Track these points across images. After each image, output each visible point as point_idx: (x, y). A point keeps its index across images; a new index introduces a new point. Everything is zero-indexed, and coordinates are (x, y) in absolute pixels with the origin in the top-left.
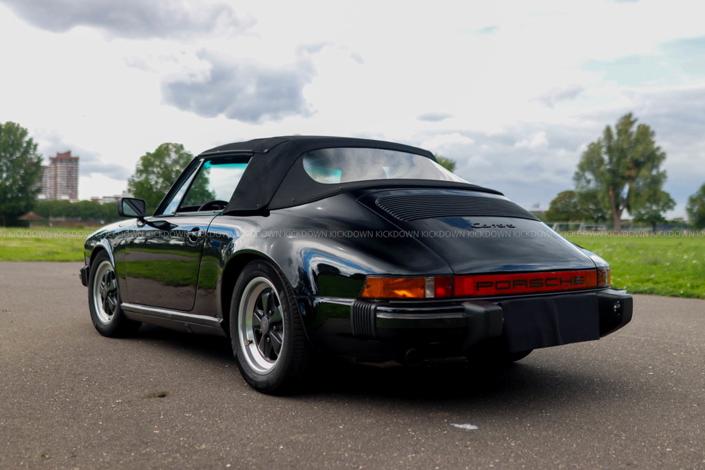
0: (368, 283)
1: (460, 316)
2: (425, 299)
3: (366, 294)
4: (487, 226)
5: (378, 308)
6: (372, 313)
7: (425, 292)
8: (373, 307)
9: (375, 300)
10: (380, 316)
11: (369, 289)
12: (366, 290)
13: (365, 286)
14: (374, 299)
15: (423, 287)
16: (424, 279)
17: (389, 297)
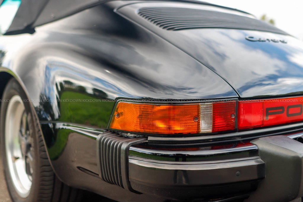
0: (120, 111)
1: (251, 162)
2: (198, 134)
3: (116, 125)
4: (262, 39)
5: (132, 148)
6: (123, 156)
7: (199, 123)
8: (124, 146)
9: (129, 135)
10: (133, 161)
11: (121, 117)
12: (117, 119)
13: (116, 114)
14: (127, 132)
15: (197, 117)
16: (198, 106)
17: (147, 131)
